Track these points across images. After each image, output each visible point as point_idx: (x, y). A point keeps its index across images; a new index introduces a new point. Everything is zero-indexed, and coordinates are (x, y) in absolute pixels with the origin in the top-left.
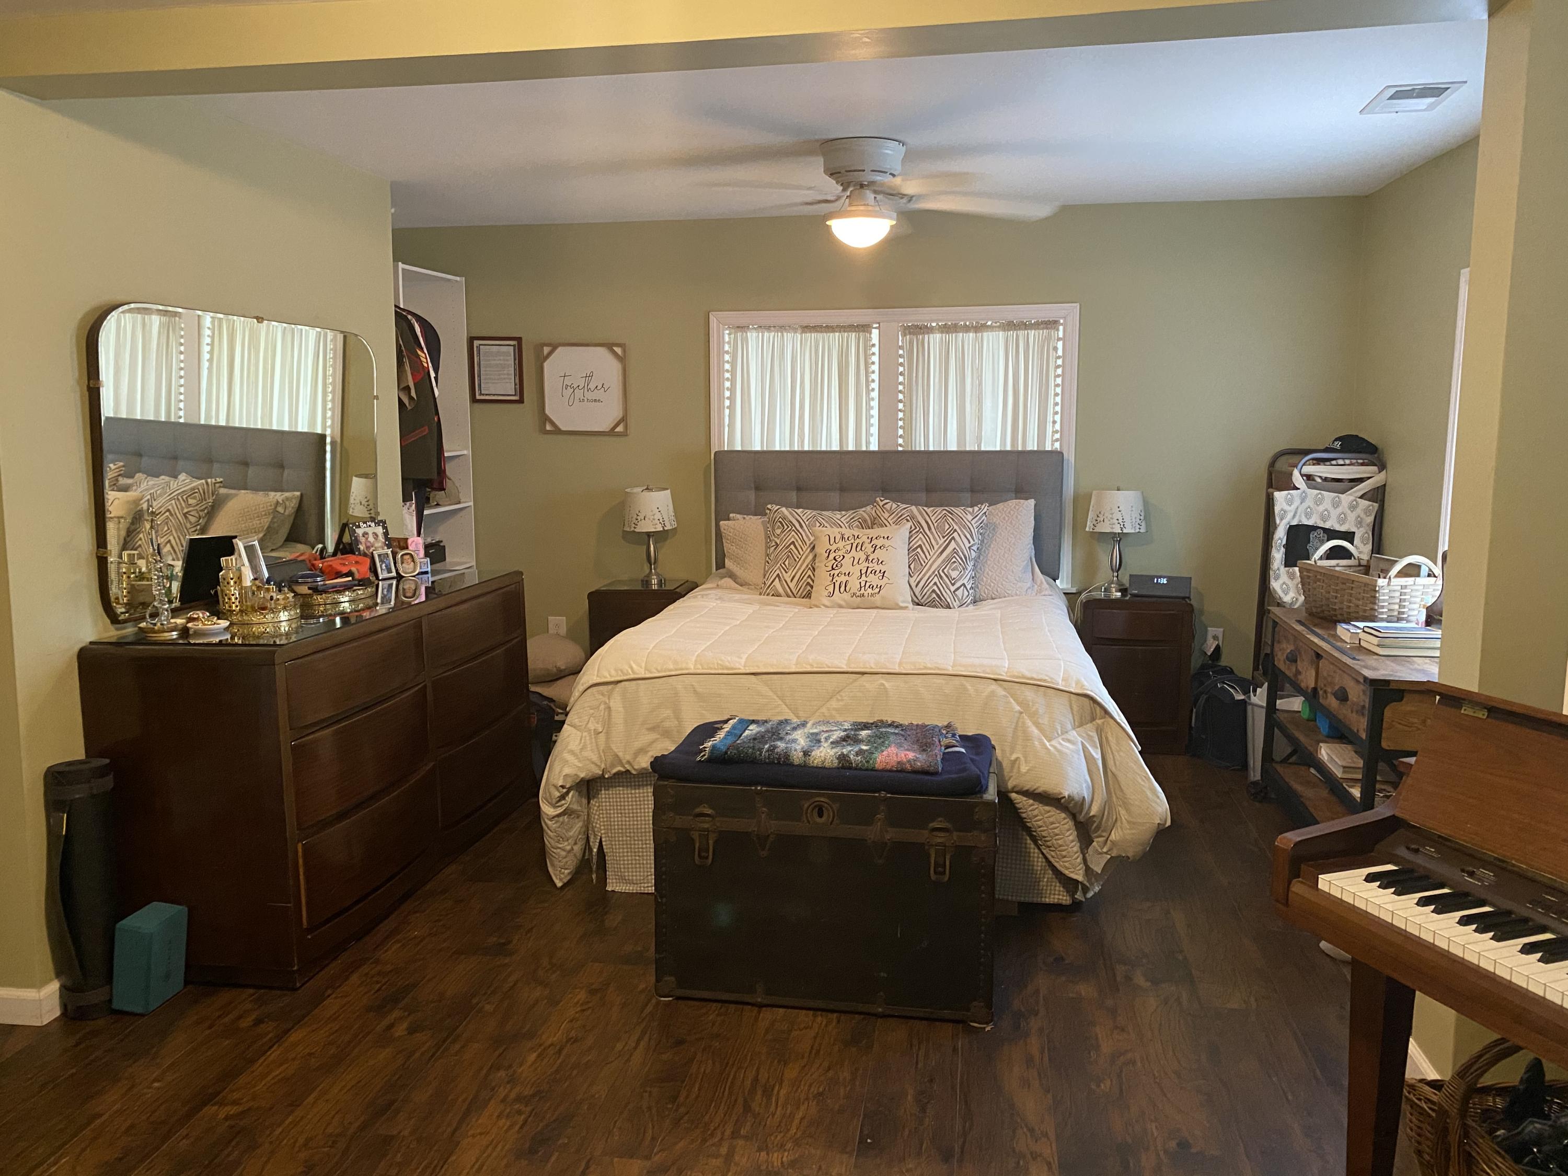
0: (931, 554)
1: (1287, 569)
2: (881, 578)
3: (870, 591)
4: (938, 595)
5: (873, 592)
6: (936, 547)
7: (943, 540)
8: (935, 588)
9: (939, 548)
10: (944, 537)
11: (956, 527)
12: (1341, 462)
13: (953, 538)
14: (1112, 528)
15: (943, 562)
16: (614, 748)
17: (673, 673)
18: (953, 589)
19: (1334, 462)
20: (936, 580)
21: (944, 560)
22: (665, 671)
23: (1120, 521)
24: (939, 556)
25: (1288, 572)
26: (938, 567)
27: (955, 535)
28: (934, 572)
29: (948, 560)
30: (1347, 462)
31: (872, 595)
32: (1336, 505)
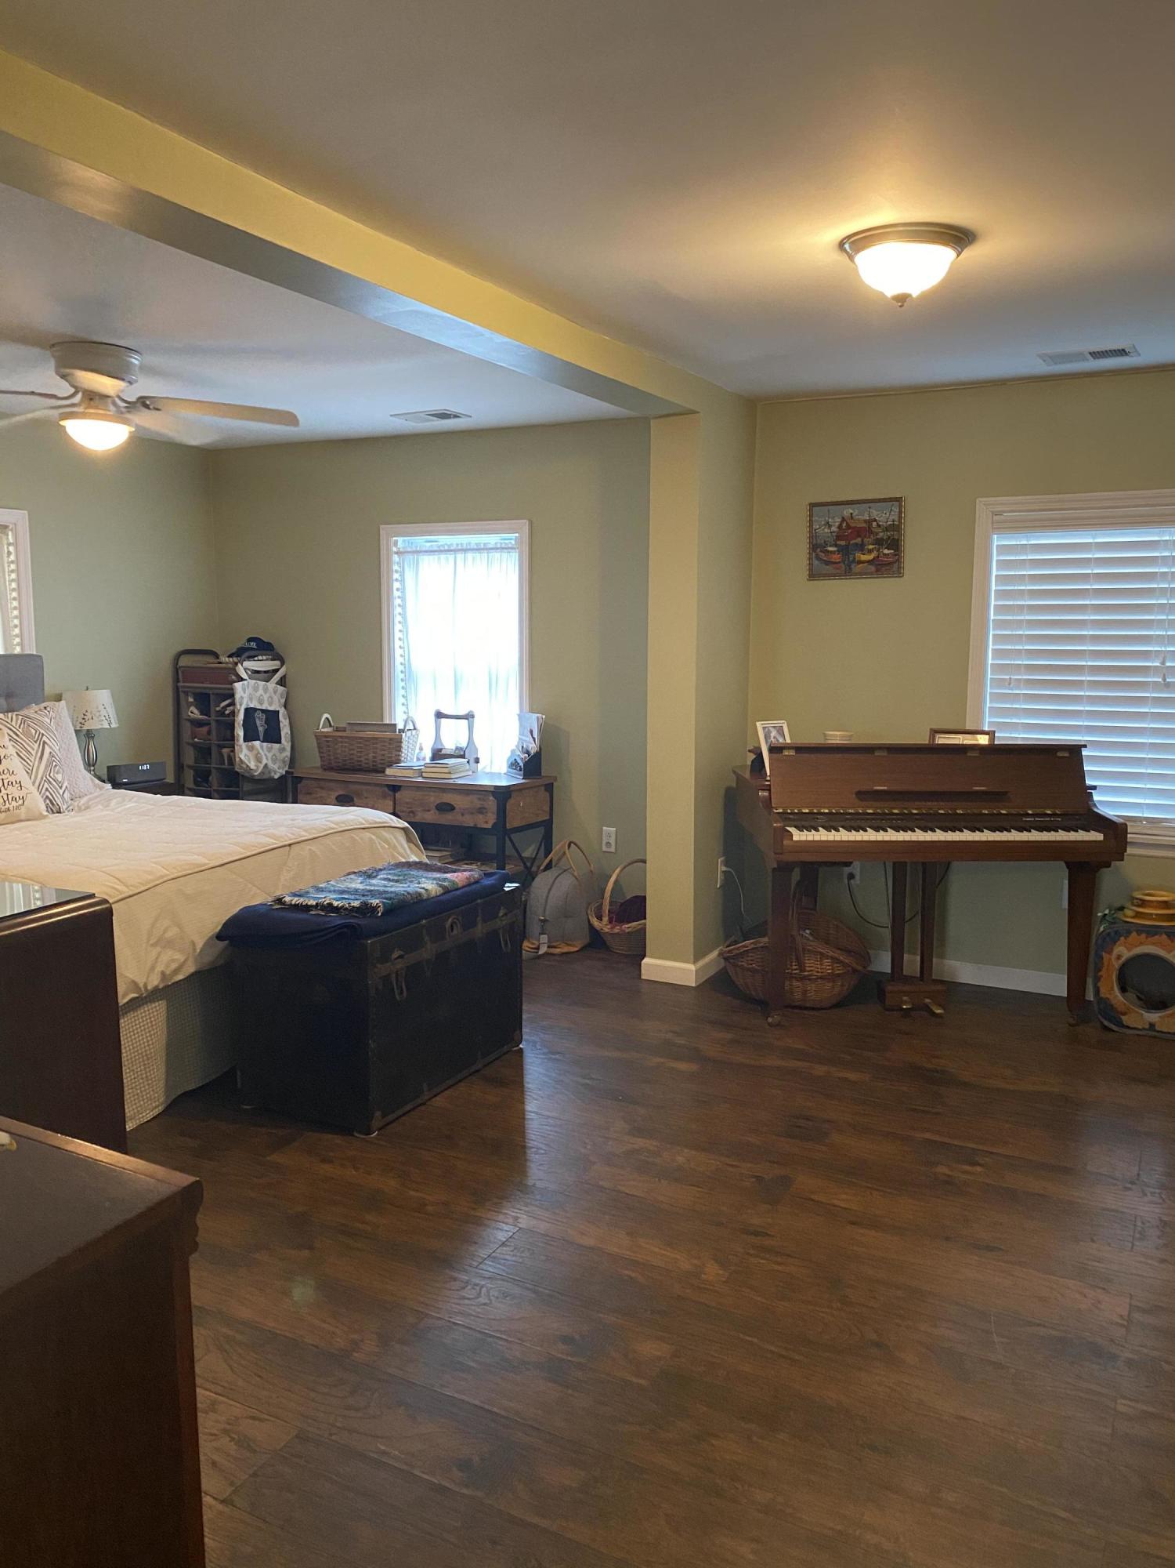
0: (33, 760)
1: (246, 743)
2: (19, 788)
3: (14, 803)
4: (51, 801)
5: (17, 804)
6: (34, 753)
7: (37, 745)
8: (48, 794)
9: (37, 751)
10: (36, 742)
11: (42, 731)
12: (260, 658)
13: (44, 743)
14: (102, 725)
15: (46, 768)
16: (128, 975)
17: (158, 882)
18: (61, 792)
19: (256, 658)
20: (46, 785)
21: (46, 765)
22: (149, 883)
23: (107, 717)
24: (40, 762)
25: (247, 746)
26: (44, 772)
27: (44, 738)
28: (42, 778)
29: (49, 764)
30: (264, 658)
31: (17, 808)
32: (266, 690)
